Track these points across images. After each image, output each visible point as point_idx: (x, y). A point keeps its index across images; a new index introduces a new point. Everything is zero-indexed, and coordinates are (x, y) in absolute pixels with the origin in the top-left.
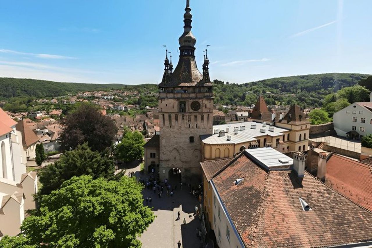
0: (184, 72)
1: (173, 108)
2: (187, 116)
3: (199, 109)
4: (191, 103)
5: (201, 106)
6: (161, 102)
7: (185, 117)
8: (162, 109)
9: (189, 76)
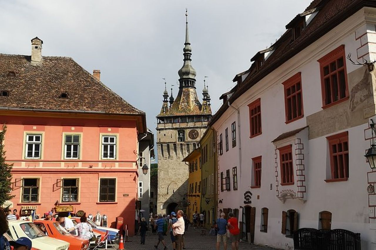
0: (183, 102)
1: (171, 137)
2: (185, 145)
3: (197, 137)
4: (189, 132)
5: (199, 135)
6: (160, 133)
7: (183, 147)
8: (160, 139)
9: (187, 106)
